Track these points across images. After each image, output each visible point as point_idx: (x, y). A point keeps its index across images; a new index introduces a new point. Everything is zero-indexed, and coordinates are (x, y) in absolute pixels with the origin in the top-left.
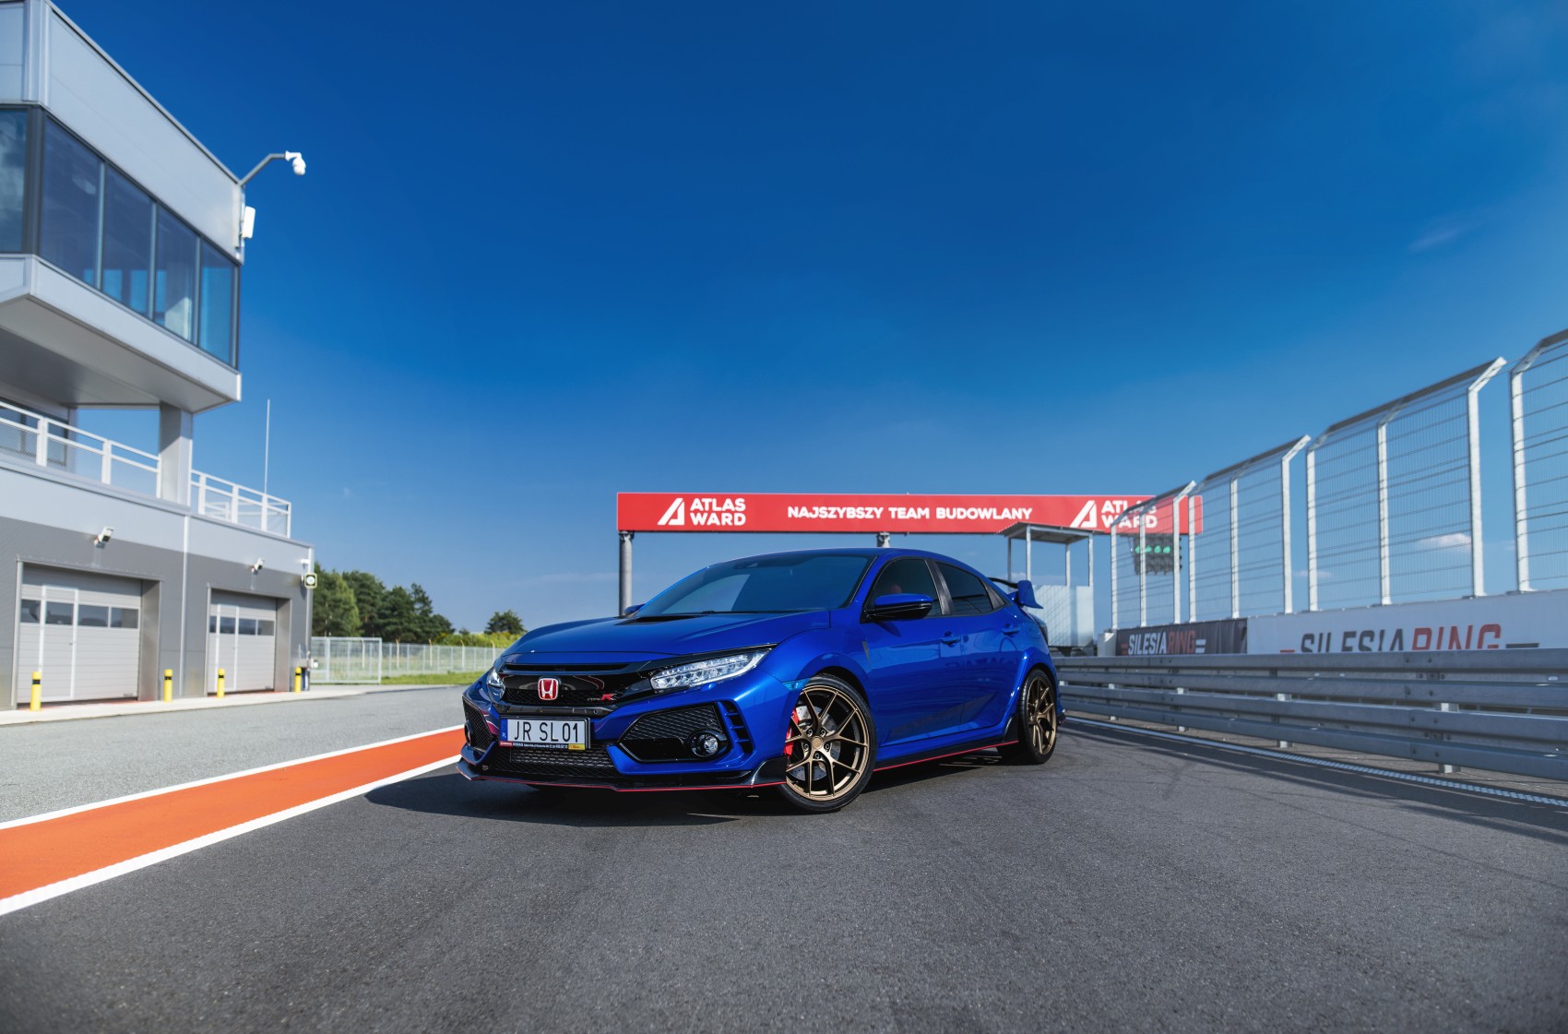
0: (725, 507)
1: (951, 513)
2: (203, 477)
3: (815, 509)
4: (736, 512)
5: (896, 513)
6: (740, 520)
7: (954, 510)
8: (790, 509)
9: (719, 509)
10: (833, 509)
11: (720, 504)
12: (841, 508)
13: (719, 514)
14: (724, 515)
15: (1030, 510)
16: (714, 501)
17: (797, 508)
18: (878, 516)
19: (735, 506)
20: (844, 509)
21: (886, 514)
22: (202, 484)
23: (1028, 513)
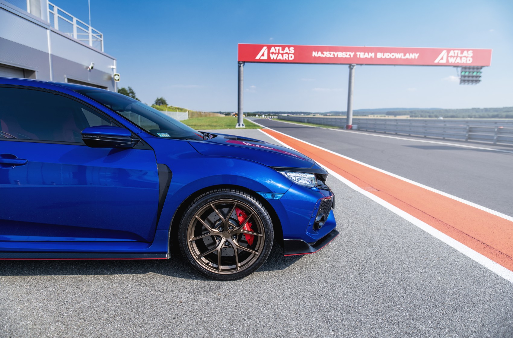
0: (285, 51)
1: (384, 55)
2: (56, 8)
3: (324, 52)
4: (290, 53)
5: (360, 55)
6: (292, 58)
7: (385, 54)
8: (314, 53)
9: (282, 52)
10: (332, 53)
11: (283, 50)
12: (336, 52)
13: (282, 54)
14: (284, 55)
15: (418, 54)
16: (281, 48)
17: (316, 52)
18: (352, 56)
19: (290, 51)
20: (337, 53)
21: (355, 55)
22: (55, 11)
23: (417, 55)
